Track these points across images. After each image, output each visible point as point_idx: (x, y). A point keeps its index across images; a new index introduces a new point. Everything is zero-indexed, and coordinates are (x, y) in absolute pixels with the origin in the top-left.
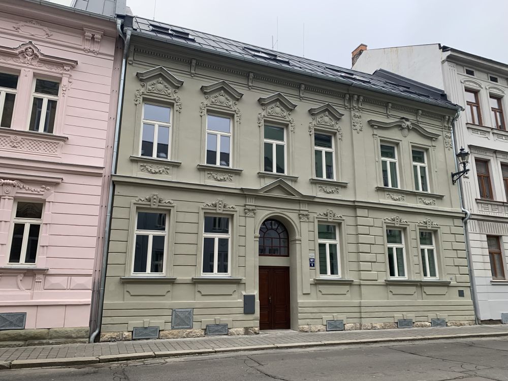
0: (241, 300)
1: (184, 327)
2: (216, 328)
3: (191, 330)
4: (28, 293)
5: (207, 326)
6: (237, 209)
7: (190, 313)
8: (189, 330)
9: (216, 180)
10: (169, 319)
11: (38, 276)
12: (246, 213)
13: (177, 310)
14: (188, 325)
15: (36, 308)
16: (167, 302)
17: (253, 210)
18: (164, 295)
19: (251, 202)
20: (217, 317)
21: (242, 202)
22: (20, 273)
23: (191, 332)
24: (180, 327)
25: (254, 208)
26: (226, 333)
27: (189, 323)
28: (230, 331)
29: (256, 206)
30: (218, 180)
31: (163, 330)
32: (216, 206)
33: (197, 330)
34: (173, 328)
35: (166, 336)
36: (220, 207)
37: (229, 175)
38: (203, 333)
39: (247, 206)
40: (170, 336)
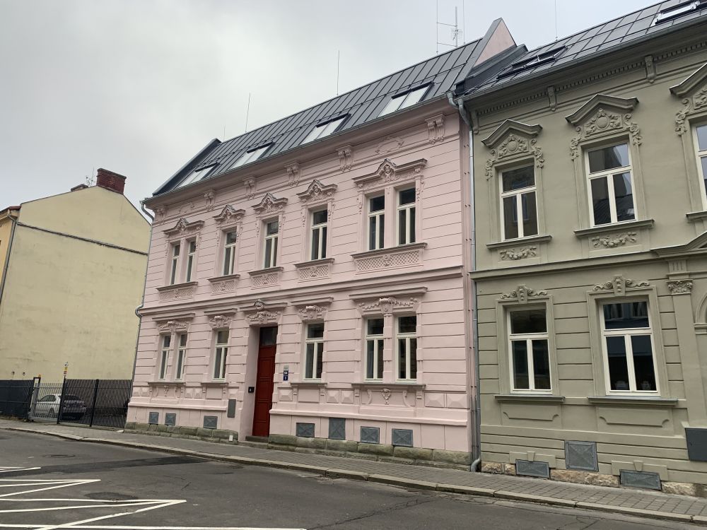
0: (682, 437)
1: (585, 468)
2: (639, 477)
3: (596, 475)
4: (412, 409)
5: (620, 472)
6: (653, 285)
7: (590, 449)
8: (592, 474)
9: (607, 246)
10: (562, 453)
11: (418, 393)
12: (671, 290)
13: (570, 442)
14: (591, 466)
15: (419, 426)
16: (556, 430)
17: (684, 282)
18: (551, 421)
19: (679, 270)
20: (638, 460)
21: (660, 272)
22: (404, 389)
23: (597, 477)
24: (579, 467)
25: (686, 278)
26: (657, 488)
27: (591, 464)
28: (665, 485)
29: (690, 274)
30: (612, 247)
31: (554, 469)
32: (612, 288)
33: (605, 475)
34: (568, 468)
35: (559, 477)
36: (619, 288)
37: (629, 233)
38: (616, 481)
39: (670, 278)
40: (565, 478)
